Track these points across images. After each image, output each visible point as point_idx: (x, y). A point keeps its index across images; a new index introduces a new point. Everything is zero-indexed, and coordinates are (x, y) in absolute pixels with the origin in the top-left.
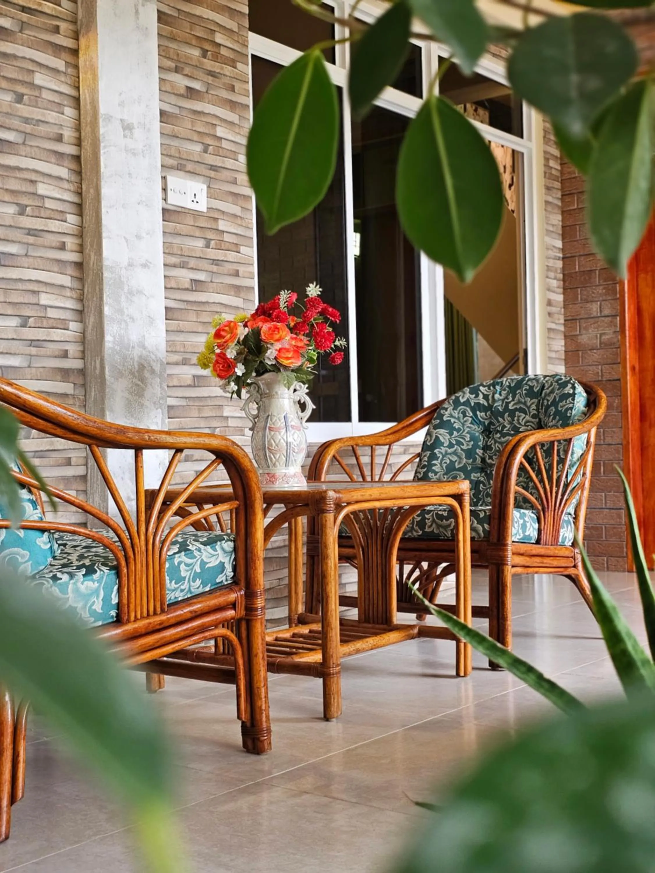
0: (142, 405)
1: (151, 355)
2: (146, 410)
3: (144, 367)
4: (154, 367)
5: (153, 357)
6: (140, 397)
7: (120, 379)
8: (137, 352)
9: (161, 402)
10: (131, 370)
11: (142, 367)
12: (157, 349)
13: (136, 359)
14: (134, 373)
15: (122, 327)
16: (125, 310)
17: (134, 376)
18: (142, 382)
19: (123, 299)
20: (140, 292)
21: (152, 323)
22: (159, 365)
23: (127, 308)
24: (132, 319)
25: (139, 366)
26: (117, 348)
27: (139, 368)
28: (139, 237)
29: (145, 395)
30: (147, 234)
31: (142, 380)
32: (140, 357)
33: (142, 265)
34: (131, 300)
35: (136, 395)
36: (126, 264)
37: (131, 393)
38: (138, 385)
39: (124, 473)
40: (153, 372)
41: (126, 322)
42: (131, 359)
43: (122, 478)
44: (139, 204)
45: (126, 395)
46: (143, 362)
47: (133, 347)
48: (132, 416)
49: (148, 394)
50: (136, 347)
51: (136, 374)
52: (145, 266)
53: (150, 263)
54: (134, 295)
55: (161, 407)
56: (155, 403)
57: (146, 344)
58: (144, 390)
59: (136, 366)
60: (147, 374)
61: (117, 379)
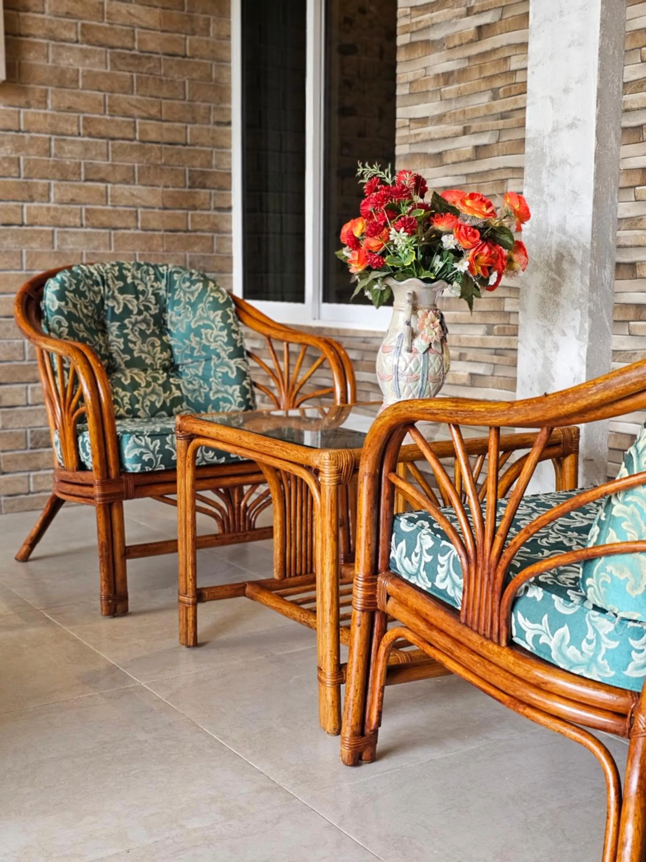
0: (557, 305)
1: (573, 240)
2: (561, 311)
3: (563, 256)
4: (574, 256)
5: (575, 243)
6: (555, 294)
7: (535, 273)
8: (555, 240)
9: (581, 300)
10: (547, 261)
11: (560, 258)
12: (580, 233)
13: (554, 247)
14: (550, 264)
15: (541, 209)
16: (546, 189)
17: (551, 269)
18: (559, 276)
19: (544, 175)
20: (564, 162)
21: (576, 199)
22: (581, 253)
23: (548, 186)
24: (553, 197)
25: (557, 256)
26: (534, 236)
27: (557, 258)
28: (566, 91)
29: (562, 292)
30: (577, 83)
31: (560, 272)
32: (559, 245)
33: (568, 126)
34: (553, 175)
35: (551, 292)
36: (550, 129)
37: (545, 289)
38: (553, 280)
39: (533, 383)
40: (573, 262)
41: (545, 202)
42: (548, 248)
43: (531, 389)
44: (570, 46)
45: (540, 291)
46: (561, 250)
47: (552, 233)
48: (546, 317)
49: (565, 290)
50: (556, 233)
51: (554, 266)
52: (572, 126)
53: (579, 120)
54: (556, 167)
55: (580, 308)
56: (573, 302)
57: (567, 227)
58: (560, 285)
59: (554, 257)
60: (566, 265)
61: (532, 273)
